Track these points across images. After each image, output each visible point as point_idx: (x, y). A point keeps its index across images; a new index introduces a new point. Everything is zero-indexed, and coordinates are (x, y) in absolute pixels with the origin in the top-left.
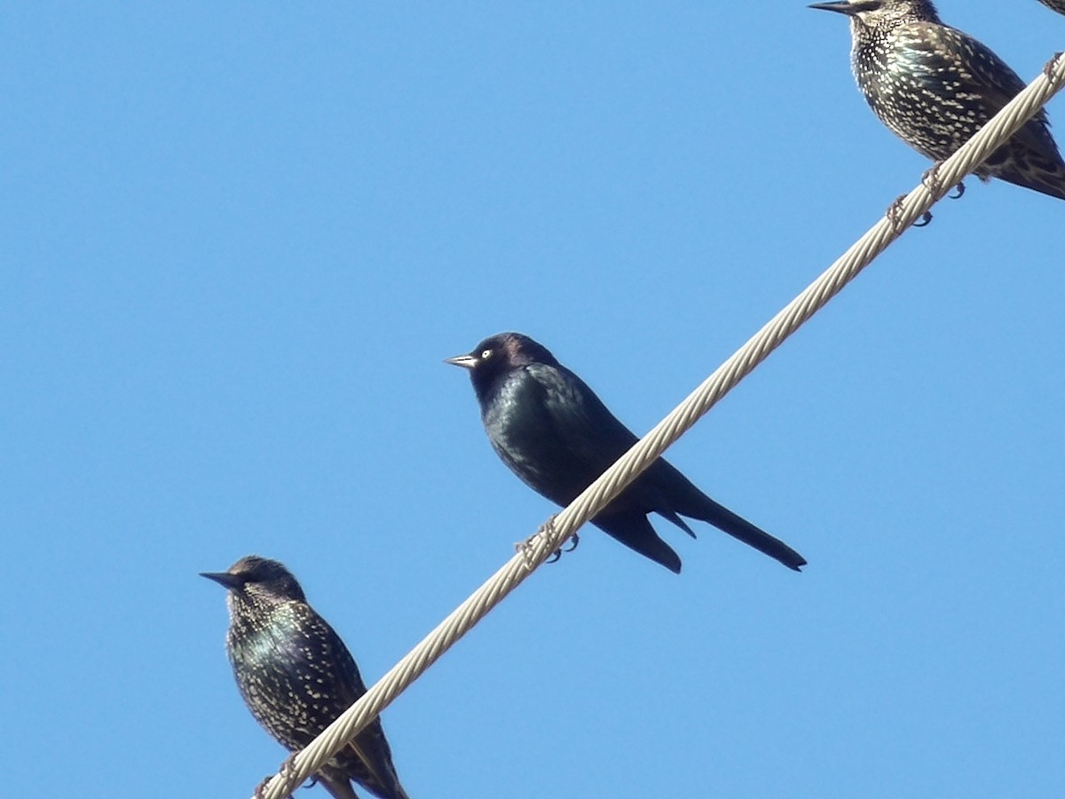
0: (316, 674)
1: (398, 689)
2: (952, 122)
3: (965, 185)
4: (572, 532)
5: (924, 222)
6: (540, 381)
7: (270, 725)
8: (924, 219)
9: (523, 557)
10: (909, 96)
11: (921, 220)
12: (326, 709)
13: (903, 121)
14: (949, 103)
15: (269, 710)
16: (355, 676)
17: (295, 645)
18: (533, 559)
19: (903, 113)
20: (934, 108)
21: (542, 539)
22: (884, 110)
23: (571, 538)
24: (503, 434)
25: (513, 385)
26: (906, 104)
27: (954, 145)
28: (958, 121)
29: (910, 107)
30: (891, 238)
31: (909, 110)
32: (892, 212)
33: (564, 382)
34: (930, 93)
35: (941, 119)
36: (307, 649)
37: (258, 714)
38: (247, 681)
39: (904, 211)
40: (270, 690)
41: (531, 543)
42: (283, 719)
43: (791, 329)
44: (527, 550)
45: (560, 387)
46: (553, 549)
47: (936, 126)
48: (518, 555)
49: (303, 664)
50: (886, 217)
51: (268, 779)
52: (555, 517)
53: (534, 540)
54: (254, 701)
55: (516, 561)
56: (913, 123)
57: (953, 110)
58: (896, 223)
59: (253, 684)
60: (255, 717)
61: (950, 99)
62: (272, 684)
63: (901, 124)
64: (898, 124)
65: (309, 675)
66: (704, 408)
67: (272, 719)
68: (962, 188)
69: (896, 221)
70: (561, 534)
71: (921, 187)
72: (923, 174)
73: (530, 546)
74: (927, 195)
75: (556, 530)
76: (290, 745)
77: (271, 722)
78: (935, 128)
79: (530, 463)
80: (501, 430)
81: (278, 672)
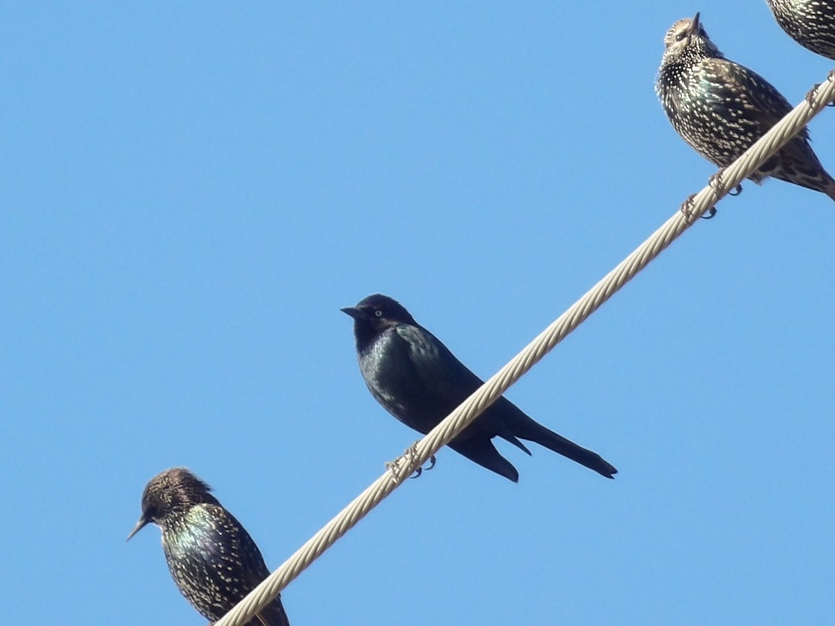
0: (227, 563)
1: (293, 575)
2: (734, 140)
3: (742, 186)
4: (431, 455)
5: (710, 215)
6: (405, 338)
7: (193, 601)
8: (711, 212)
9: (392, 474)
10: (701, 116)
11: (708, 214)
12: (236, 590)
13: (695, 135)
14: (732, 125)
15: (192, 590)
16: (260, 563)
17: (211, 540)
18: (400, 475)
19: (695, 129)
20: (720, 128)
21: (407, 459)
22: (680, 124)
23: (430, 459)
24: (374, 379)
25: (384, 342)
26: (698, 122)
27: (734, 156)
28: (739, 139)
29: (701, 124)
30: (684, 227)
31: (700, 127)
32: (685, 207)
33: (423, 338)
34: (718, 116)
35: (726, 137)
36: (220, 544)
37: (184, 592)
38: (176, 567)
39: (694, 206)
40: (192, 574)
41: (398, 463)
42: (202, 597)
43: (604, 298)
44: (395, 468)
45: (421, 342)
46: (416, 467)
47: (721, 141)
48: (387, 473)
49: (216, 556)
50: (680, 211)
52: (417, 443)
53: (401, 460)
54: (180, 582)
55: (387, 477)
56: (702, 137)
57: (736, 131)
58: (688, 216)
59: (179, 569)
60: (182, 594)
61: (733, 123)
63: (693, 137)
64: (691, 136)
65: (221, 564)
66: (535, 359)
67: (194, 596)
68: (740, 189)
69: (688, 214)
70: (422, 456)
71: (708, 188)
72: (710, 178)
73: (398, 465)
74: (713, 195)
75: (418, 453)
76: (209, 617)
77: (193, 599)
78: (720, 143)
79: (397, 401)
80: (374, 377)
81: (197, 560)
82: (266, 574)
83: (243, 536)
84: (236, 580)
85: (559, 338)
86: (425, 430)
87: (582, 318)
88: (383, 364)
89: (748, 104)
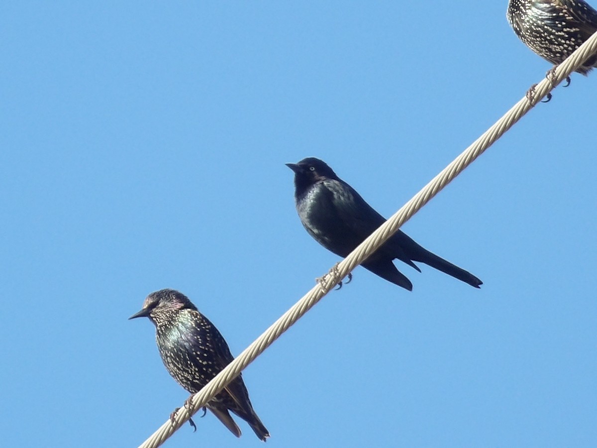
0: (204, 351)
1: (251, 359)
2: (562, 44)
3: (571, 78)
4: (348, 273)
5: (548, 99)
6: (330, 189)
7: (179, 379)
9: (321, 286)
11: (545, 98)
12: (210, 370)
13: (535, 44)
14: (559, 33)
15: (178, 371)
16: (227, 351)
17: (192, 335)
18: (326, 287)
19: (535, 39)
20: (552, 37)
21: (331, 276)
22: (525, 38)
23: (348, 275)
24: (307, 218)
25: (315, 192)
26: (536, 34)
27: (564, 57)
28: (565, 43)
29: (538, 35)
30: (529, 108)
31: (538, 37)
32: (529, 94)
33: (342, 189)
34: (549, 28)
35: (556, 43)
36: (199, 337)
37: (172, 373)
38: (166, 355)
39: (536, 93)
40: (178, 359)
41: (325, 278)
44: (323, 282)
45: (341, 192)
46: (338, 281)
47: (553, 46)
48: (317, 286)
49: (196, 345)
50: (525, 97)
51: (177, 410)
52: (339, 264)
53: (327, 277)
54: (169, 365)
55: (317, 288)
56: (540, 45)
57: (562, 37)
58: (531, 100)
59: (169, 356)
60: (171, 374)
61: (560, 31)
62: (179, 356)
63: (535, 45)
64: (533, 45)
65: (199, 351)
66: (423, 203)
67: (180, 376)
68: (569, 80)
69: (531, 98)
70: (342, 274)
71: (545, 80)
72: (547, 73)
73: (325, 280)
74: (549, 84)
75: (339, 271)
76: (191, 390)
77: (179, 377)
78: (553, 47)
79: (324, 235)
80: (306, 216)
81: (182, 350)
82: (231, 359)
83: (214, 332)
84: (210, 363)
85: (439, 188)
86: (344, 255)
87: (456, 174)
88: (313, 207)
89: (569, 16)
